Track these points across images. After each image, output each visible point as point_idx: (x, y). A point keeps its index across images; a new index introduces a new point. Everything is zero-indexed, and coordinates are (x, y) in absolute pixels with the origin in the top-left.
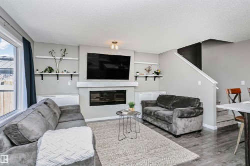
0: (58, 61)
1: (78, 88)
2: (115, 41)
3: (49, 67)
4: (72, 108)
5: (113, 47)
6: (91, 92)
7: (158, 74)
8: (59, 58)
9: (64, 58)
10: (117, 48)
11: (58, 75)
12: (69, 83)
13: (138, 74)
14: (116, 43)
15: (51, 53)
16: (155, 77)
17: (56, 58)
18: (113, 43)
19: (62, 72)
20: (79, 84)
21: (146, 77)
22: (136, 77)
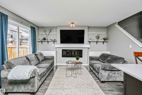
0: (47, 35)
1: (56, 48)
2: (72, 22)
3: (44, 38)
4: (50, 57)
5: (71, 25)
6: (63, 50)
7: (105, 40)
8: (48, 33)
9: (50, 33)
10: (74, 26)
11: (48, 42)
12: (53, 45)
14: (73, 23)
15: (45, 31)
16: (103, 42)
17: (47, 33)
18: (72, 23)
19: (49, 40)
20: (56, 46)
21: (97, 42)
22: (90, 42)
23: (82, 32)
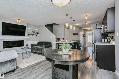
5: (18, 21)
7: (38, 34)
13: (29, 34)
16: (37, 35)
21: (33, 35)
22: (28, 35)
23: (24, 27)
